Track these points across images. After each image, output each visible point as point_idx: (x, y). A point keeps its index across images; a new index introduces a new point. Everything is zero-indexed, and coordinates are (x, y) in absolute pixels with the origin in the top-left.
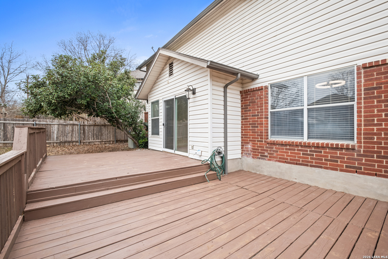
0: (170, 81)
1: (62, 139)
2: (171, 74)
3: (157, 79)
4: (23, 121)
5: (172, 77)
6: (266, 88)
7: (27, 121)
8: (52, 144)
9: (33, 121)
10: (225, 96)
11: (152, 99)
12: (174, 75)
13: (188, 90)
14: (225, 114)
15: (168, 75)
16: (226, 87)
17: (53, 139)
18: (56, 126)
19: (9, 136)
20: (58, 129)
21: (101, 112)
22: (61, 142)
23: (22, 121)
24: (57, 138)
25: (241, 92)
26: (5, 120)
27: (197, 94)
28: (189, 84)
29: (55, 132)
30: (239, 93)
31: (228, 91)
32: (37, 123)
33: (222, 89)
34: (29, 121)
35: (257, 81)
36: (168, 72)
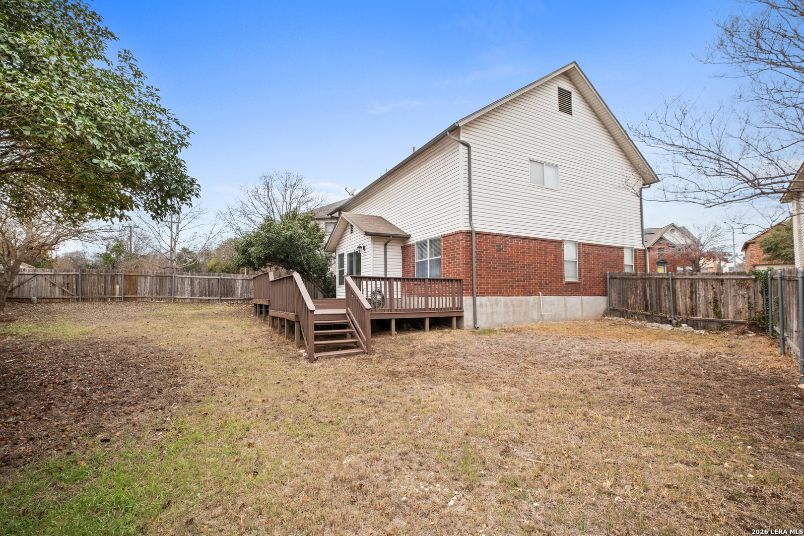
0: (351, 238)
1: (246, 296)
2: (352, 232)
3: (343, 234)
4: (209, 275)
5: (352, 234)
6: (413, 245)
7: (213, 276)
8: (236, 301)
9: (218, 276)
10: (385, 252)
11: (339, 252)
12: (354, 233)
13: (360, 247)
14: (386, 265)
15: (350, 232)
16: (386, 245)
17: (238, 295)
18: (240, 281)
19: (195, 291)
20: (242, 284)
21: (294, 264)
22: (245, 299)
23: (207, 276)
24: (241, 294)
25: (402, 247)
26: (192, 275)
27: (366, 250)
28: (360, 243)
29: (240, 288)
30: (400, 248)
31: (387, 247)
32: (222, 277)
33: (383, 247)
34: (215, 276)
35: (411, 239)
36: (350, 230)
